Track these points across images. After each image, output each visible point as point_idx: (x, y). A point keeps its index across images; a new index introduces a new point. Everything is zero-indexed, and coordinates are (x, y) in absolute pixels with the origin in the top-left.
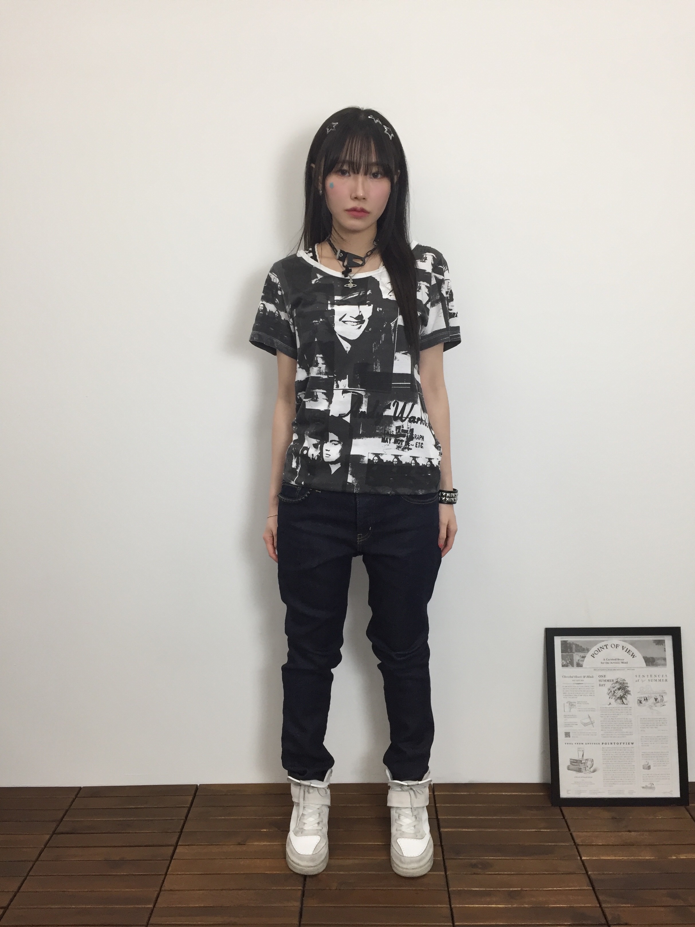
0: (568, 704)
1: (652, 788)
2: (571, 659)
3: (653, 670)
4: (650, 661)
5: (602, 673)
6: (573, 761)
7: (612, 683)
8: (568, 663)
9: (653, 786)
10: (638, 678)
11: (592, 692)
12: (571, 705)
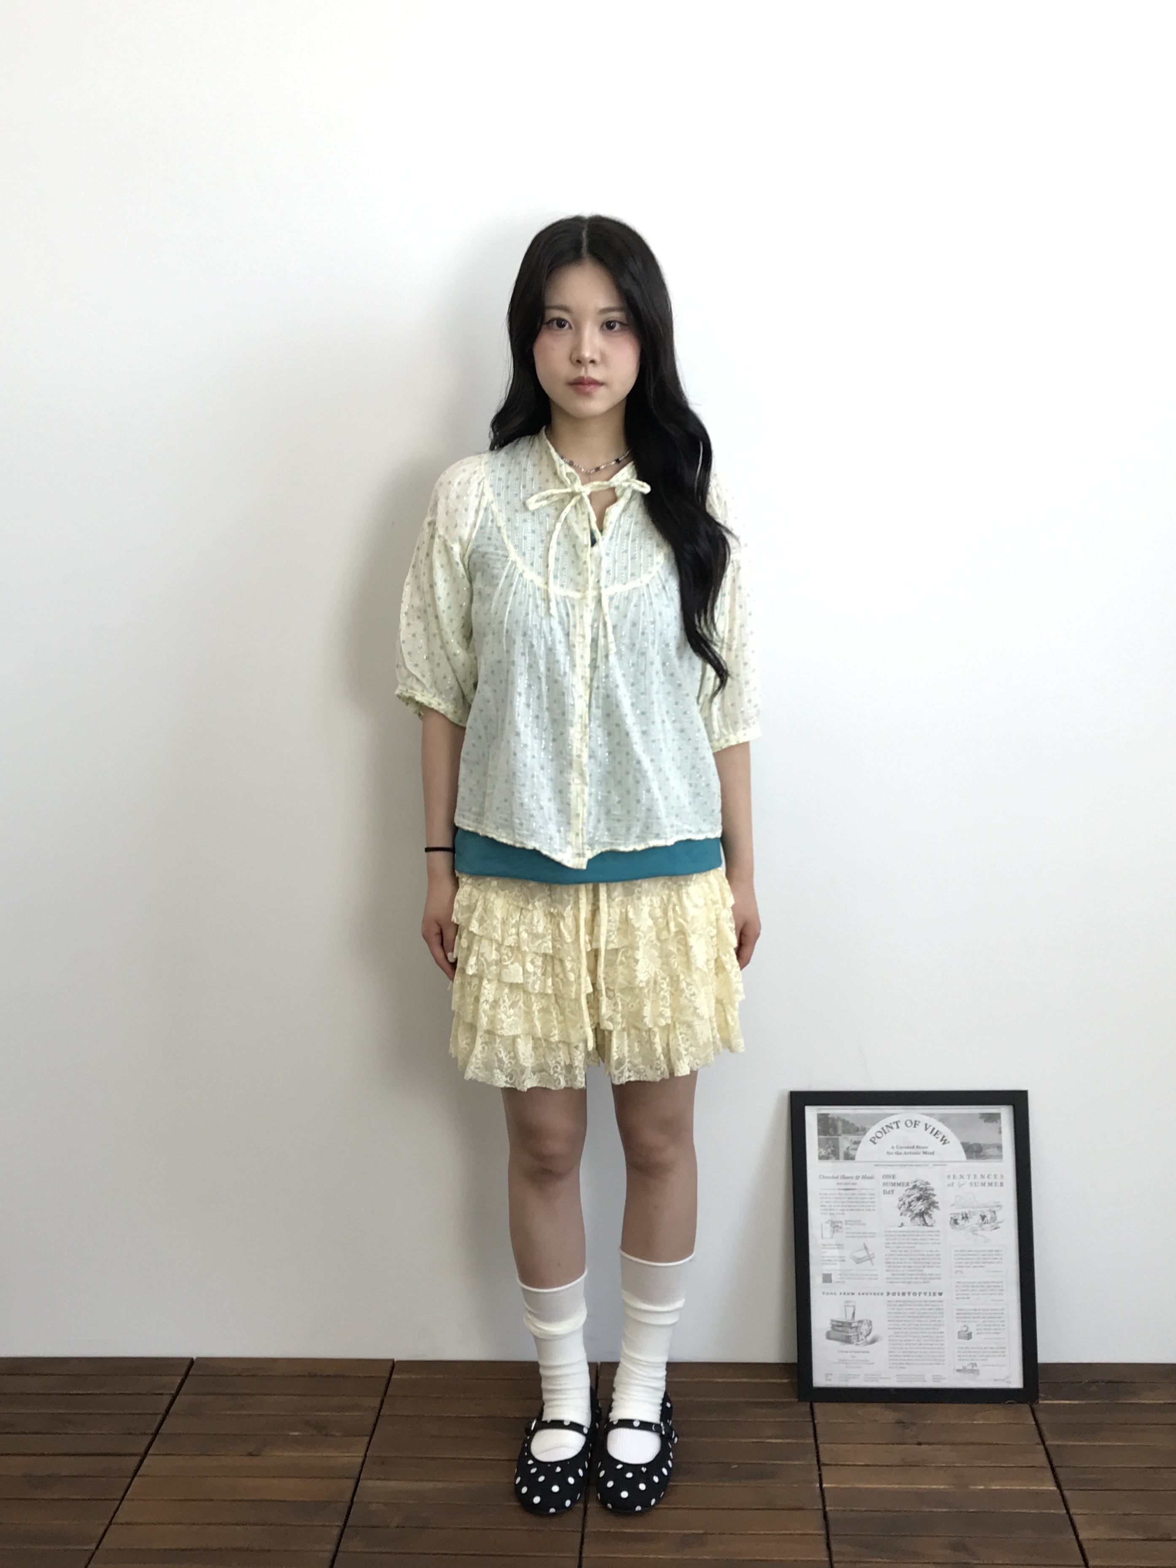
0: (828, 1225)
1: (974, 1371)
2: (834, 1146)
3: (979, 1166)
4: (974, 1151)
5: (890, 1171)
6: (834, 1323)
7: (907, 1188)
8: (829, 1154)
9: (975, 1368)
10: (951, 1181)
11: (872, 1204)
12: (835, 1226)
